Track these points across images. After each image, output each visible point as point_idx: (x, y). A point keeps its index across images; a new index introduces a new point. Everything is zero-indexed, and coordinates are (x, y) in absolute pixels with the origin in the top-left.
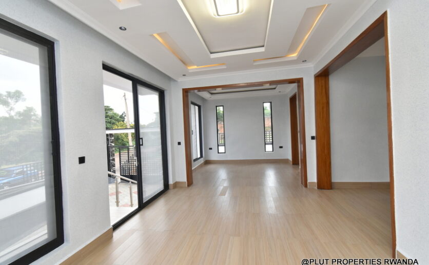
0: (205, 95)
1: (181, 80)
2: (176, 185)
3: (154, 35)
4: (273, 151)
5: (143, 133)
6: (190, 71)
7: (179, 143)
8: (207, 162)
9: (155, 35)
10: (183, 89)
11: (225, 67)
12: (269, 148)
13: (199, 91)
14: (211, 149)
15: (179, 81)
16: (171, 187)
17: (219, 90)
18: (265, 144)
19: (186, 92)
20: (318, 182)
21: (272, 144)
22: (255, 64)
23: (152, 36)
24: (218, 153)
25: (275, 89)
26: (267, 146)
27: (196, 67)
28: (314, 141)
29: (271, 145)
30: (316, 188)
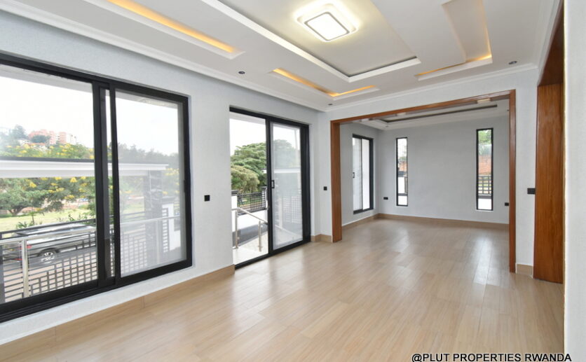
0: (377, 124)
1: (329, 110)
2: (320, 238)
3: (275, 71)
4: (492, 210)
5: (276, 174)
6: (335, 99)
7: (325, 188)
8: (380, 217)
9: (277, 71)
10: (332, 122)
11: (377, 90)
12: (485, 204)
13: (371, 119)
14: (386, 198)
15: (326, 111)
16: (313, 239)
17: (402, 115)
18: (478, 197)
19: (336, 125)
20: (534, 267)
21: (492, 197)
22: (420, 80)
23: (273, 72)
24: (397, 205)
25: (496, 106)
26: (480, 200)
27: (337, 94)
28: (533, 196)
29: (490, 200)
30: (532, 276)
